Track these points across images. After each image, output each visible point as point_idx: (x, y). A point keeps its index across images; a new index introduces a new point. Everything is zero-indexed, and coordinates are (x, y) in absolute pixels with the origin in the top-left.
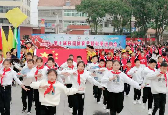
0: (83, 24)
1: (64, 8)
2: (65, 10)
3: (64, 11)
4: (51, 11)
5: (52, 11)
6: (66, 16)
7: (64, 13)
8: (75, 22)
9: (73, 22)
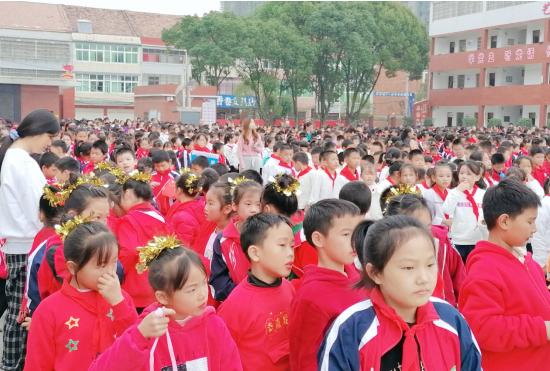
0: (129, 82)
1: (76, 36)
2: (79, 43)
3: (74, 44)
4: (39, 43)
5: (42, 43)
6: (80, 59)
7: (74, 50)
8: (108, 76)
9: (101, 77)
